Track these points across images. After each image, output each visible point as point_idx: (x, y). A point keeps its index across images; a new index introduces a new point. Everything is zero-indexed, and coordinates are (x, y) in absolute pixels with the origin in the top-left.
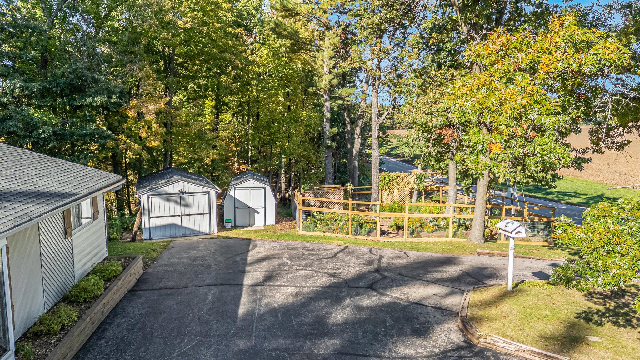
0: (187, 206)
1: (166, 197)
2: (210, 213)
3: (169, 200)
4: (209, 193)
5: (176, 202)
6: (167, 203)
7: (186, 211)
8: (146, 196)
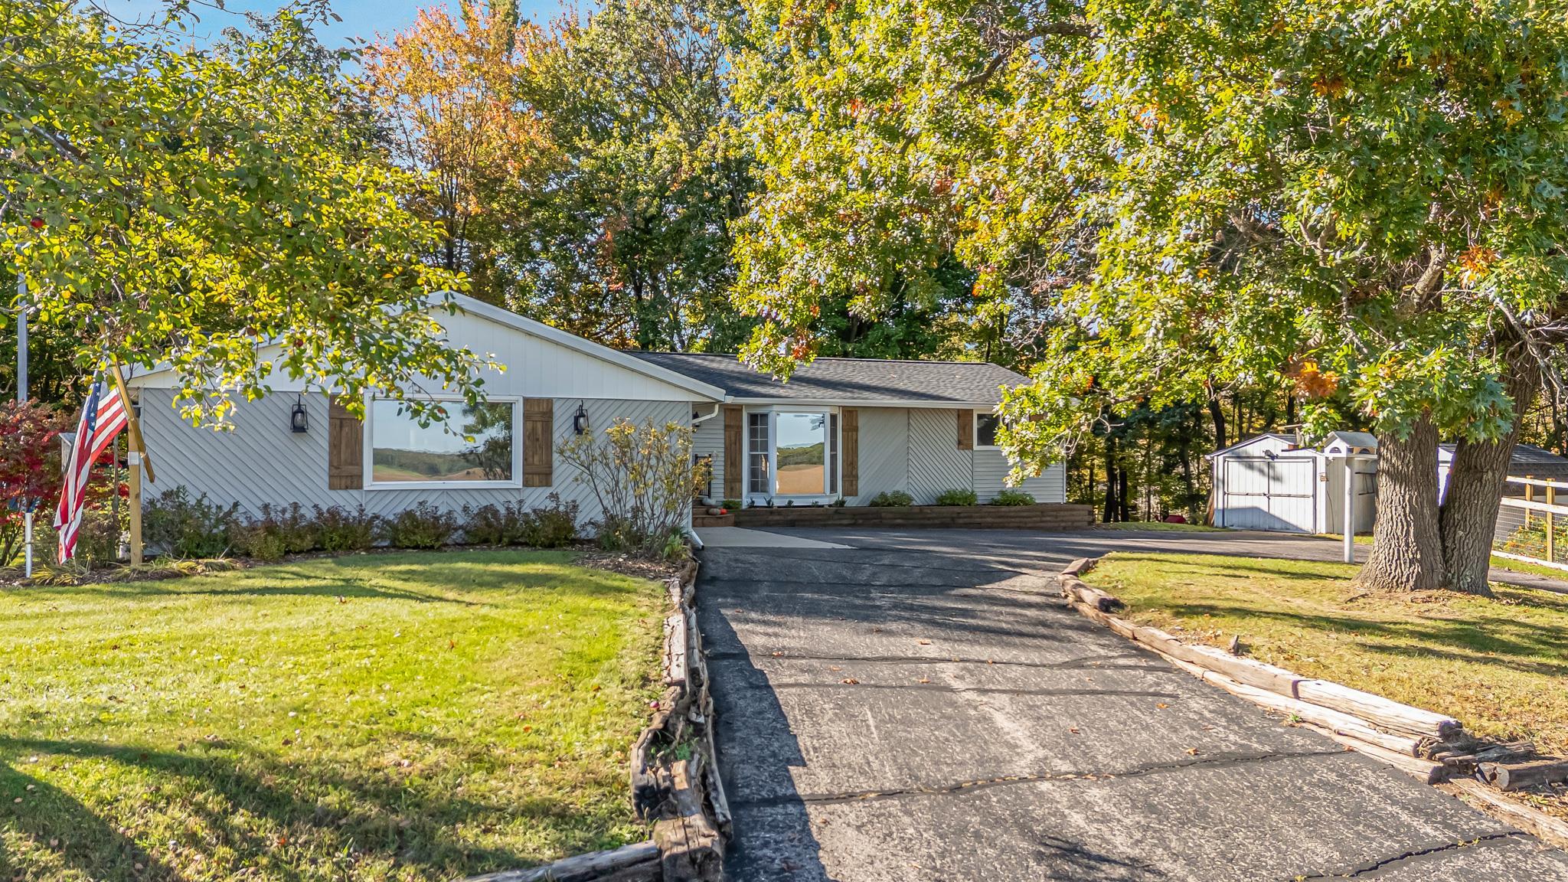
0: (1277, 479)
1: (1247, 461)
2: (1314, 496)
3: (1251, 467)
4: (1314, 460)
5: (1261, 471)
6: (1249, 472)
7: (1276, 488)
8: (1221, 458)
